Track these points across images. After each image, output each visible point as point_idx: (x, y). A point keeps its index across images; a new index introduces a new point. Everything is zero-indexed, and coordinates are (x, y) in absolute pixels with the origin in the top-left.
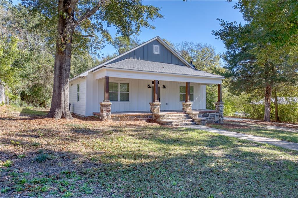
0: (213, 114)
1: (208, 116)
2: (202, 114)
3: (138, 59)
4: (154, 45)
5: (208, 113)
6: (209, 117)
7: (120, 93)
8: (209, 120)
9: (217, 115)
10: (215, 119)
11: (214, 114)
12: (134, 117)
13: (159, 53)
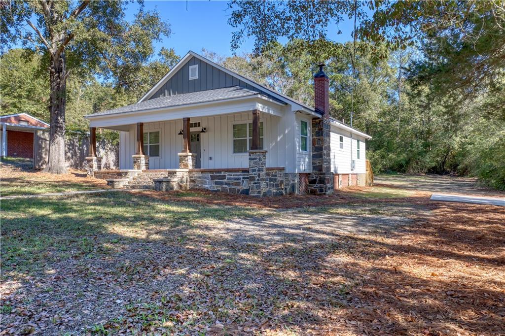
0: (234, 175)
1: (224, 177)
2: (210, 174)
3: (175, 94)
4: (197, 65)
5: (222, 172)
6: (226, 180)
7: (150, 146)
8: (227, 186)
9: (243, 178)
10: (239, 186)
11: (237, 175)
12: (115, 175)
13: (197, 77)
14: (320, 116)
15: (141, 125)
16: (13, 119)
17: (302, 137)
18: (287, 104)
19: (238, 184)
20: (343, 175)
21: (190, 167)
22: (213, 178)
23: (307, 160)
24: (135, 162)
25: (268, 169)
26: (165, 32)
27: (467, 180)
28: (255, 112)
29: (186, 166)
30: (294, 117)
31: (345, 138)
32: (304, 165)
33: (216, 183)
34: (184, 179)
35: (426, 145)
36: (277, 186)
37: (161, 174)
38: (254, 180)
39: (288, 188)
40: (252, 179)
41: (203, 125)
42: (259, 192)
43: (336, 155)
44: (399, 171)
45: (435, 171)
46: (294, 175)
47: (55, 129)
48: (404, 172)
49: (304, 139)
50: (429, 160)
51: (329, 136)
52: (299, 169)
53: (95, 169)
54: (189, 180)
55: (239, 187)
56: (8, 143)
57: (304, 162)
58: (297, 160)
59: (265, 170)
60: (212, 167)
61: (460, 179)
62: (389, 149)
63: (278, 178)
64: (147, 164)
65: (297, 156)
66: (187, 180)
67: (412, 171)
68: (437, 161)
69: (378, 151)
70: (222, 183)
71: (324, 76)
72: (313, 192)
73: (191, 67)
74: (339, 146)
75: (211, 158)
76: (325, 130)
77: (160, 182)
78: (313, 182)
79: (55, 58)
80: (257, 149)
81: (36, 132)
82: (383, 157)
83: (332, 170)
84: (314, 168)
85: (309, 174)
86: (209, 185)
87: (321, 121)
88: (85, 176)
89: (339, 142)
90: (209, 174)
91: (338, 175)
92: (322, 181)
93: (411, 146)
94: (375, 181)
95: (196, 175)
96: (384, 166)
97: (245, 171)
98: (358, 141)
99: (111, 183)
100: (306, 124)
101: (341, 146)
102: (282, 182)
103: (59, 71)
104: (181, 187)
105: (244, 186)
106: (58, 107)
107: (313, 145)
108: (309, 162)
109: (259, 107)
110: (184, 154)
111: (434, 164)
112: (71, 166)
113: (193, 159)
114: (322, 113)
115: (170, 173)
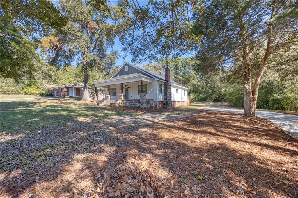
0: (135, 102)
3: (121, 76)
7: (114, 92)
9: (138, 103)
13: (127, 70)
14: (167, 82)
15: (109, 86)
16: (77, 85)
17: (160, 89)
18: (154, 78)
19: (137, 105)
20: (177, 102)
21: (123, 99)
22: (129, 102)
23: (162, 97)
24: (107, 98)
25: (146, 100)
26: (120, 56)
27: (226, 103)
28: (141, 81)
29: (121, 99)
30: (156, 82)
31: (178, 89)
32: (160, 98)
33: (130, 104)
34: (120, 103)
35: (213, 92)
36: (150, 105)
37: (113, 101)
38: (141, 103)
39: (155, 106)
40: (140, 103)
41: (129, 86)
42: (143, 107)
43: (174, 95)
44: (204, 101)
45: (216, 100)
46: (157, 102)
47: (85, 87)
48: (205, 101)
49: (161, 90)
50: (214, 97)
51: (170, 89)
52: (158, 100)
53: (96, 100)
54: (122, 103)
55: (137, 106)
56: (76, 92)
57: (161, 97)
58: (158, 96)
59: (145, 100)
60: (132, 99)
61: (224, 103)
62: (200, 93)
63: (151, 103)
64: (111, 98)
65: (157, 95)
66: (121, 103)
67: (208, 100)
68: (217, 97)
69: (196, 94)
70: (132, 104)
71: (168, 69)
72: (164, 107)
73: (126, 67)
74: (176, 92)
75: (131, 96)
76: (168, 87)
77: (111, 104)
78: (164, 104)
79: (85, 65)
80: (142, 93)
81: (81, 88)
82: (198, 96)
83: (173, 100)
84: (164, 99)
85: (163, 101)
86: (128, 105)
87: (167, 84)
88: (93, 102)
89: (176, 91)
90: (128, 101)
91: (176, 102)
92: (167, 104)
93: (208, 92)
94: (192, 104)
95: (124, 101)
96: (198, 99)
97: (139, 100)
98: (184, 90)
99: (98, 104)
100: (161, 85)
101: (177, 92)
102: (152, 104)
103: (86, 69)
104: (119, 105)
105: (138, 105)
106: (86, 81)
107: (164, 91)
108: (163, 97)
109: (143, 79)
110: (121, 95)
111: (216, 98)
112: (92, 99)
113: (124, 97)
114: (167, 81)
115: (116, 101)
